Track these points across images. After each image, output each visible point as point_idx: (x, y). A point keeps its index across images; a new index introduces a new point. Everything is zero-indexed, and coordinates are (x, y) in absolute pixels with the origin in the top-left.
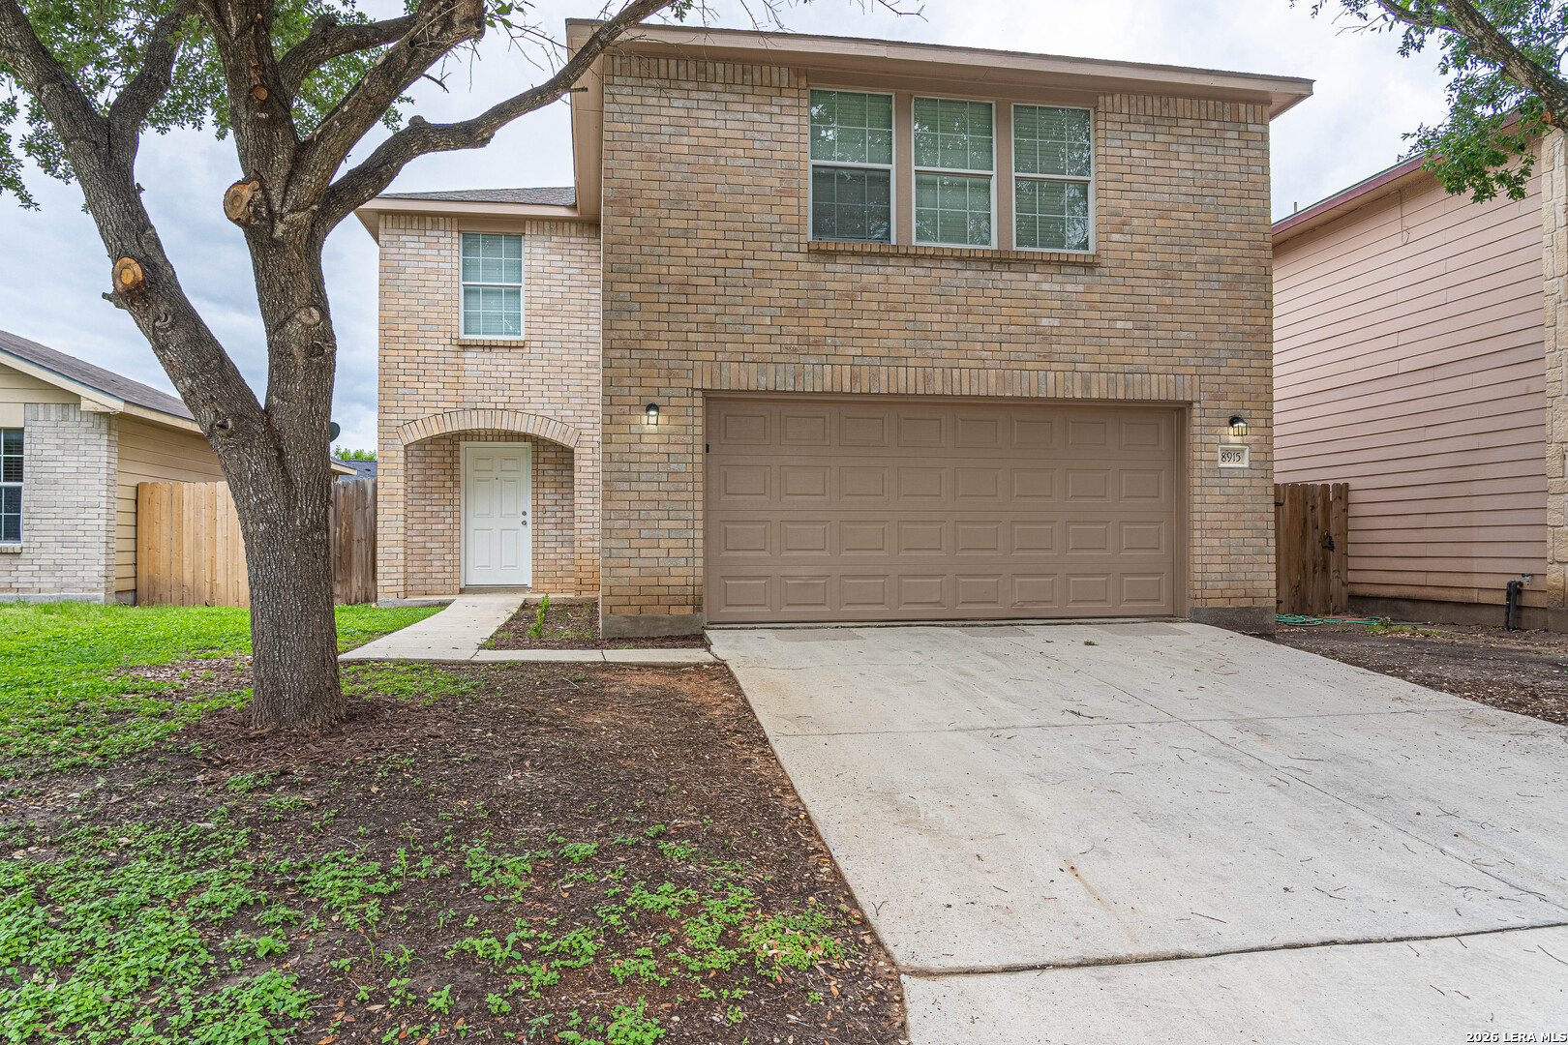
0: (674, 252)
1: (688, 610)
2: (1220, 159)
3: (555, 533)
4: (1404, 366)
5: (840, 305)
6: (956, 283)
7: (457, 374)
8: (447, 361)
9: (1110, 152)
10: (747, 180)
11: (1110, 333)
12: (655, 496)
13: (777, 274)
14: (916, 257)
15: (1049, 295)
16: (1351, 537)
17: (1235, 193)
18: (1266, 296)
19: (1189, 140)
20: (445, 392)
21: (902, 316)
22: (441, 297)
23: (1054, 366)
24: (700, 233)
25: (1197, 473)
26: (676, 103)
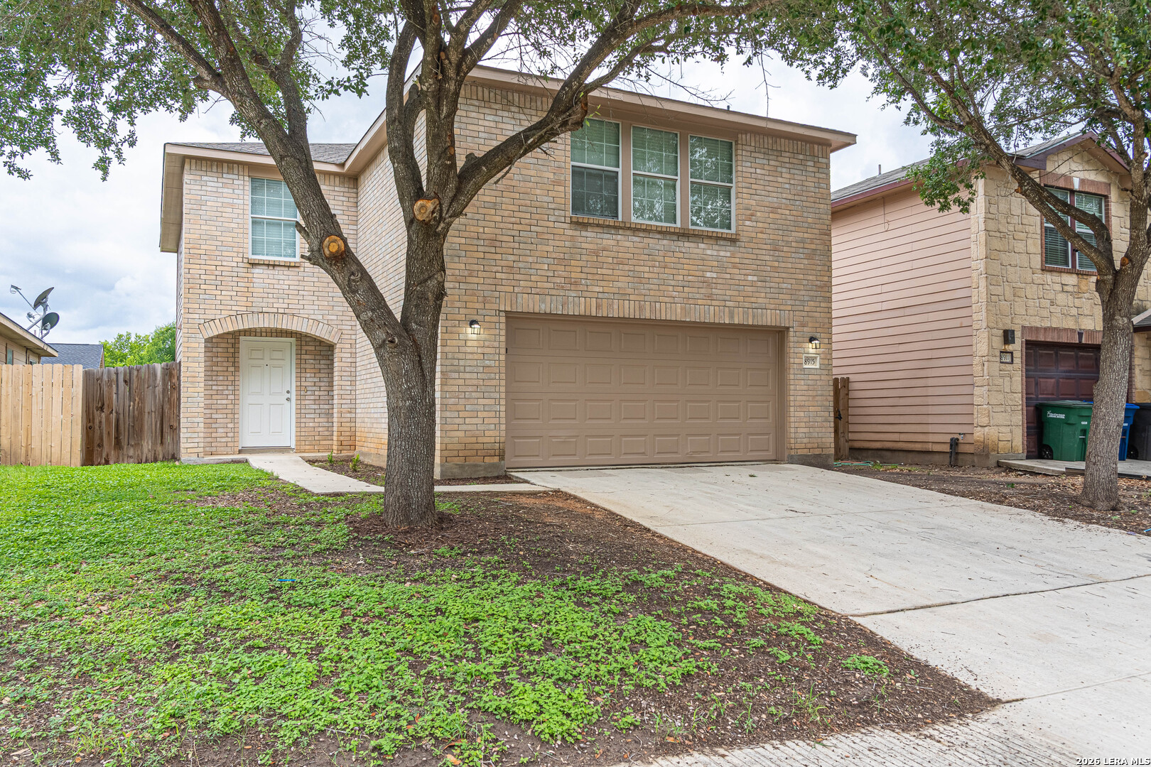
0: (487, 218)
1: (496, 459)
2: (804, 178)
3: (313, 407)
4: (885, 306)
5: (589, 258)
6: (658, 247)
7: (248, 285)
8: (240, 274)
9: (744, 169)
10: (533, 173)
11: (744, 283)
12: (475, 382)
13: (551, 237)
14: (635, 230)
15: (711, 258)
16: (851, 411)
17: (812, 200)
18: (828, 264)
19: (787, 165)
20: (237, 298)
21: (626, 268)
22: (236, 226)
23: (714, 303)
24: (504, 206)
25: (792, 371)
26: (488, 118)
